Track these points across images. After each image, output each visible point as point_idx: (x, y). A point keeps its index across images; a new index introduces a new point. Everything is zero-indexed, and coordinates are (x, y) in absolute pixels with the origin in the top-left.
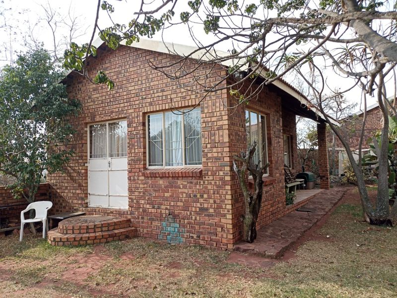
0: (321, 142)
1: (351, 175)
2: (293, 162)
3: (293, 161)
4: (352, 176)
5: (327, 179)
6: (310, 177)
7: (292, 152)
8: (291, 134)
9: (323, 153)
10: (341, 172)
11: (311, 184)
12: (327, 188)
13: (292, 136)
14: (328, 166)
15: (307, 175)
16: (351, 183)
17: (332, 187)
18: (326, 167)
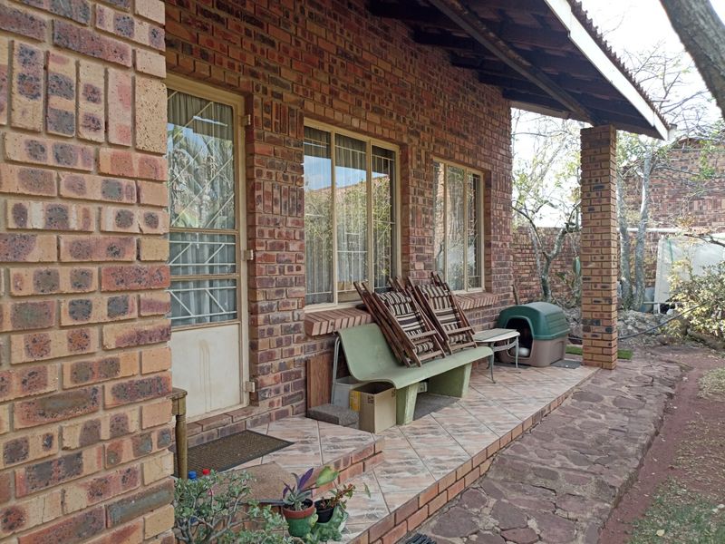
0: (593, 195)
1: (698, 311)
2: (488, 267)
3: (488, 262)
4: (698, 316)
5: (609, 330)
6: (543, 321)
7: (488, 232)
8: (488, 167)
9: (597, 237)
10: (661, 298)
11: (546, 348)
12: (606, 366)
13: (487, 173)
14: (615, 284)
15: (534, 313)
16: (694, 339)
17: (625, 356)
18: (606, 288)
